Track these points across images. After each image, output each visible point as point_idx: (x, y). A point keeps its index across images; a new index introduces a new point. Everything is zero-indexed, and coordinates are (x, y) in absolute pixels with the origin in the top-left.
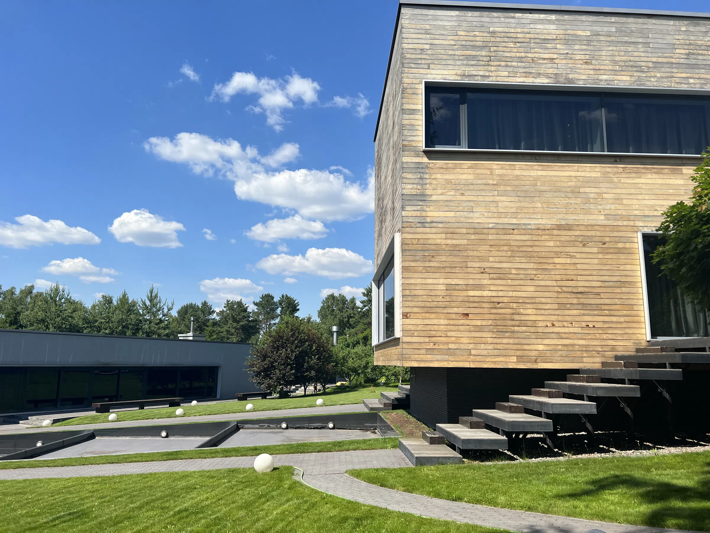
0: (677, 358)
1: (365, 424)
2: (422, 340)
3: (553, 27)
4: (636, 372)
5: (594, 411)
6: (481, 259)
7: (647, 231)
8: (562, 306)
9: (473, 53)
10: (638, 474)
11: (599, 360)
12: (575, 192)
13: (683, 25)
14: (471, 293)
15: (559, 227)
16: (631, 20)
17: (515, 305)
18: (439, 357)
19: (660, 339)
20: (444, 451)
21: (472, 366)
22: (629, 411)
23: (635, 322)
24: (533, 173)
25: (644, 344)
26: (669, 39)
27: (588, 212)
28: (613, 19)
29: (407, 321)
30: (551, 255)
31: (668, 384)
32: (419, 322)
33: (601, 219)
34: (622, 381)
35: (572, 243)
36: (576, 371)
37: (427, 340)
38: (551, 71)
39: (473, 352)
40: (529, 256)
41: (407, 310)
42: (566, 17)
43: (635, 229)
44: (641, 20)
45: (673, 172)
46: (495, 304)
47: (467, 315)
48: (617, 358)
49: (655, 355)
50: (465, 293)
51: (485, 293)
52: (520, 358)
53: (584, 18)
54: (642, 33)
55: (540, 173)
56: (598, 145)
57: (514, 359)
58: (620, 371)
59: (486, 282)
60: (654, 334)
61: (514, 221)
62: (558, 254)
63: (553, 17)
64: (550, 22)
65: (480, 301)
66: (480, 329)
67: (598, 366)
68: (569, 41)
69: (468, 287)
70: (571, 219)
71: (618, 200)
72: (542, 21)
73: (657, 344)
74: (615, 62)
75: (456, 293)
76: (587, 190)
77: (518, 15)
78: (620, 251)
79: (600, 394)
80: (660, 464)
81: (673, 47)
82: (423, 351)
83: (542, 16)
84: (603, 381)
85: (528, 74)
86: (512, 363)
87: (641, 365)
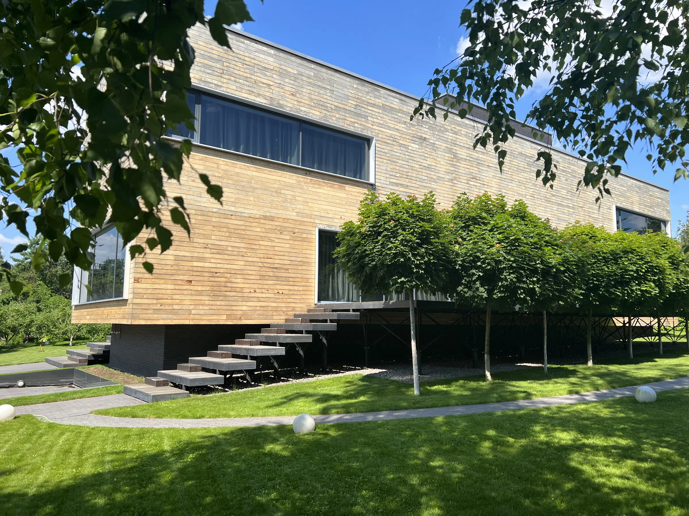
0: (335, 316)
1: (60, 380)
2: (150, 301)
3: (272, 59)
4: (310, 326)
5: (284, 353)
6: (207, 237)
7: (322, 227)
8: (263, 277)
9: (210, 63)
10: (311, 391)
11: (284, 317)
12: (278, 192)
13: (355, 84)
14: (195, 264)
15: (265, 218)
16: (324, 70)
17: (228, 275)
18: (164, 316)
19: (323, 303)
20: (170, 390)
21: (192, 323)
22: (301, 353)
23: (307, 290)
24: (249, 173)
25: (313, 307)
26: (346, 91)
27: (286, 209)
28: (313, 66)
29: (138, 285)
30: (259, 238)
31: (326, 333)
32: (149, 286)
33: (293, 215)
34: (301, 332)
35: (273, 230)
36: (268, 326)
37: (155, 301)
38: (268, 94)
39: (193, 312)
40: (242, 237)
41: (139, 275)
42: (281, 54)
43: (314, 225)
44: (330, 72)
46: (214, 274)
47: (191, 281)
48: (296, 316)
49: (320, 314)
50: (190, 264)
51: (207, 265)
52: (229, 316)
53: (293, 59)
54: (331, 82)
55: (255, 174)
56: (294, 158)
57: (225, 317)
58: (298, 325)
59: (207, 255)
60: (319, 300)
61: (233, 209)
62: (263, 238)
63: (272, 51)
64: (270, 55)
65: (201, 271)
66: (200, 293)
67: (282, 322)
68: (283, 74)
69: (192, 259)
70: (273, 212)
71: (306, 202)
72: (264, 53)
73: (321, 306)
74: (311, 99)
75: (182, 263)
76: (286, 192)
77: (247, 42)
78: (304, 240)
79: (288, 341)
80: (320, 386)
81: (348, 97)
82: (151, 311)
83: (265, 48)
84: (287, 332)
85: (251, 92)
86: (223, 320)
87: (311, 321)
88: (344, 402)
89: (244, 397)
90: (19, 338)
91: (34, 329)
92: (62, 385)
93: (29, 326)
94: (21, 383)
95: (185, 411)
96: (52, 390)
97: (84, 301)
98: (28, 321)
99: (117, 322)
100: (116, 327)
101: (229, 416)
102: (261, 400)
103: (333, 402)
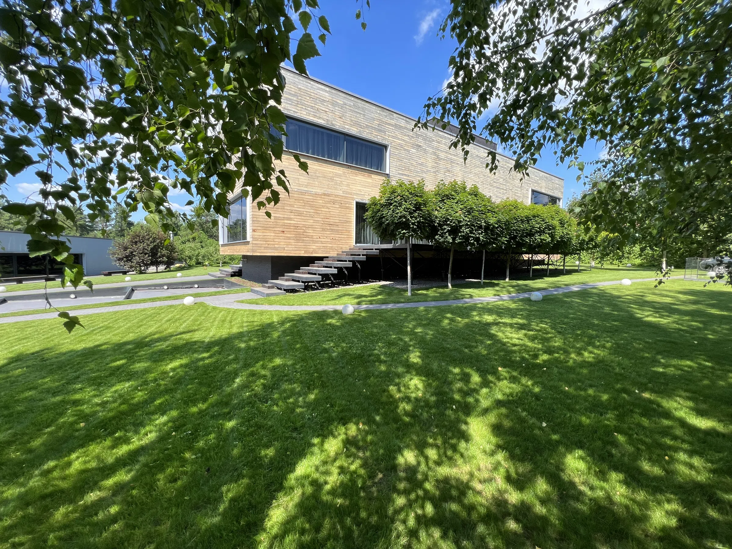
0: (365, 252)
1: (217, 285)
2: (262, 242)
3: (327, 94)
4: (351, 258)
5: (336, 272)
6: (291, 206)
7: (358, 200)
8: (324, 230)
9: (290, 97)
10: (351, 293)
11: (336, 253)
12: (332, 179)
13: (379, 110)
14: (286, 221)
15: (324, 194)
16: (359, 101)
17: (305, 228)
18: (270, 251)
19: (358, 245)
20: (275, 291)
21: (285, 255)
22: (346, 272)
23: (349, 238)
24: (315, 167)
25: (352, 247)
26: (372, 115)
27: (336, 189)
28: (352, 99)
29: (255, 233)
30: (321, 207)
31: (360, 262)
32: (260, 234)
33: (341, 193)
34: (346, 261)
35: (329, 202)
36: (327, 257)
37: (264, 243)
38: (325, 117)
39: (286, 249)
40: (312, 206)
41: (254, 228)
42: (333, 91)
43: (353, 199)
44: (363, 103)
45: (369, 176)
46: (296, 227)
47: (284, 232)
48: (343, 252)
49: (357, 252)
50: (283, 221)
51: (292, 222)
52: (305, 252)
53: (341, 94)
54: (363, 109)
55: (318, 168)
56: (341, 158)
57: (303, 252)
58: (344, 257)
59: (292, 217)
60: (356, 243)
61: (306, 189)
62: (323, 207)
63: (328, 89)
64: (326, 91)
65: (289, 226)
66: (289, 238)
67: (335, 255)
68: (334, 104)
69: (284, 219)
70: (330, 191)
71: (348, 185)
72: (323, 90)
73: (357, 247)
74: (352, 120)
75: (278, 221)
76: (337, 179)
77: (312, 83)
78: (348, 208)
79: (339, 266)
80: (357, 290)
81: (374, 119)
82: (263, 248)
83: (323, 87)
84: (338, 261)
85: (315, 116)
86: (302, 254)
87: (352, 255)
88: (369, 298)
89: (315, 295)
90: (193, 262)
91: (200, 257)
92: (217, 287)
93: (198, 255)
94: (196, 286)
95: (283, 302)
96: (213, 290)
97: (226, 242)
98: (197, 253)
99: (245, 254)
100: (244, 257)
101: (308, 305)
102: (324, 297)
103: (364, 299)
